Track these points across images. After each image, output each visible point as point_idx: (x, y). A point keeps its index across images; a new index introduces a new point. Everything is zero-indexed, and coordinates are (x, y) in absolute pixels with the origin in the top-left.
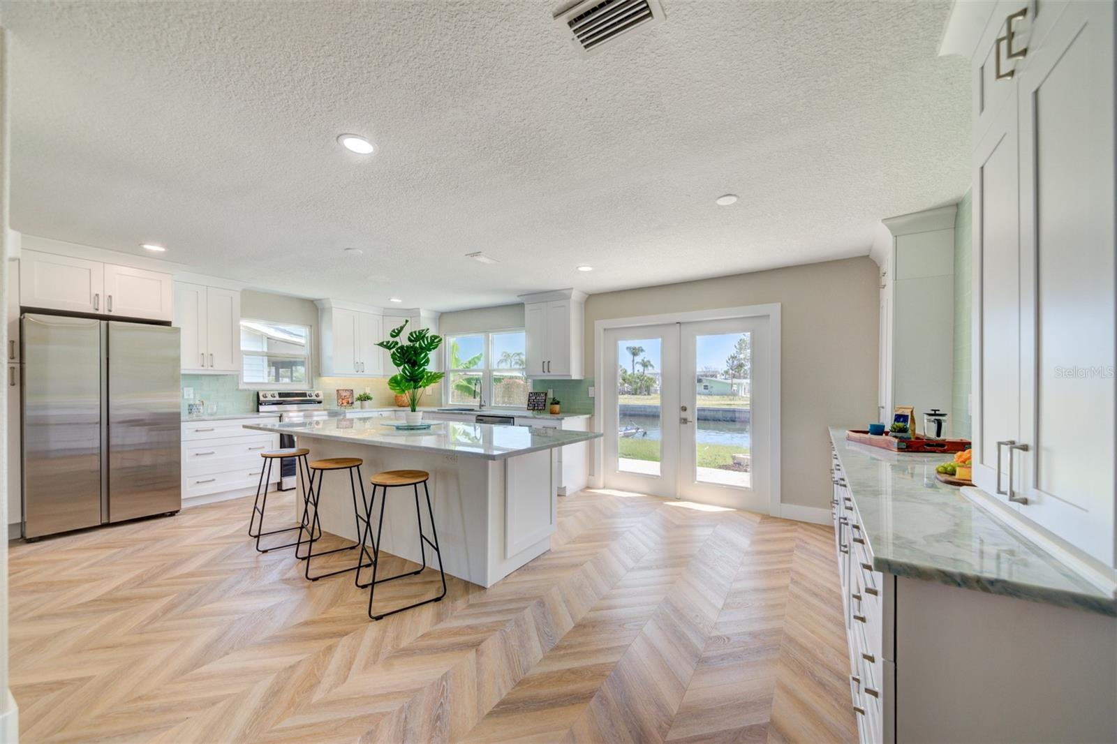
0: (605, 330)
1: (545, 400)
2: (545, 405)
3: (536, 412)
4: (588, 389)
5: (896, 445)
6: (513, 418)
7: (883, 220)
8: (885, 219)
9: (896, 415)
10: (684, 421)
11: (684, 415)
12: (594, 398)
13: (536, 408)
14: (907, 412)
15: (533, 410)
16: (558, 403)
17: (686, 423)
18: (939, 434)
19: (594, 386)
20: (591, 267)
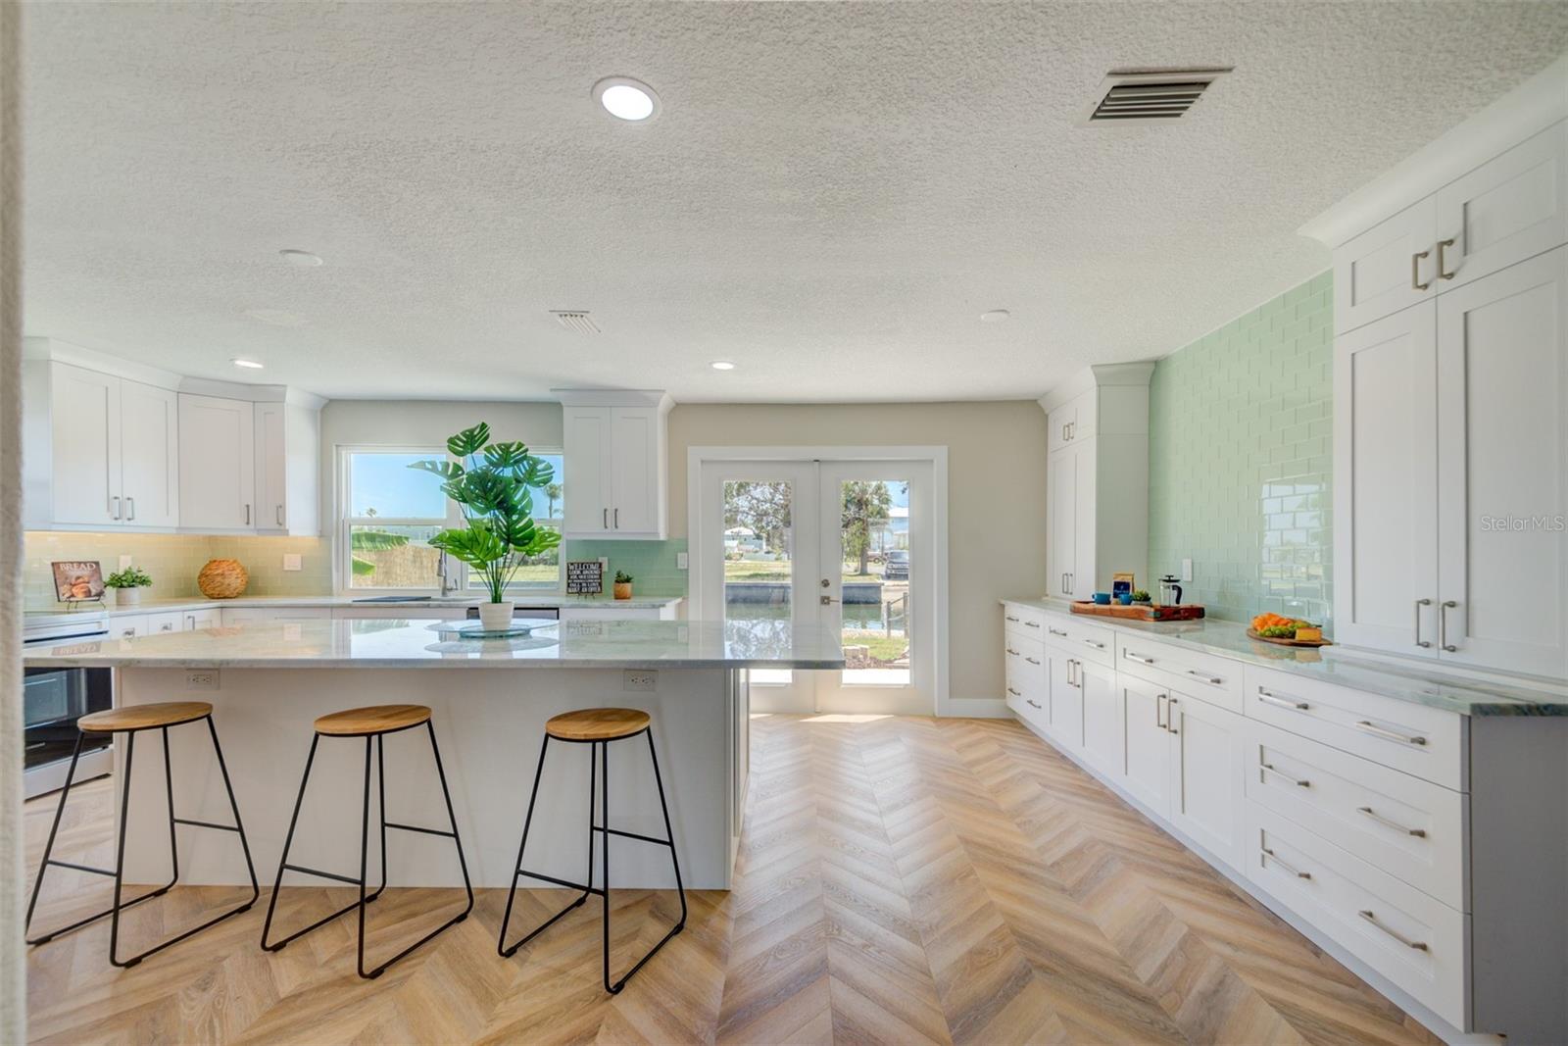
0: (702, 462)
1: (600, 575)
2: (600, 584)
3: (582, 597)
4: (677, 556)
5: (1152, 615)
6: (557, 609)
7: (1093, 366)
8: (1096, 366)
9: (1115, 583)
10: (825, 600)
11: (826, 592)
12: (687, 570)
13: (584, 590)
14: (1127, 579)
15: (580, 592)
16: (628, 580)
17: (828, 603)
18: (1178, 601)
19: (687, 551)
20: (732, 363)
